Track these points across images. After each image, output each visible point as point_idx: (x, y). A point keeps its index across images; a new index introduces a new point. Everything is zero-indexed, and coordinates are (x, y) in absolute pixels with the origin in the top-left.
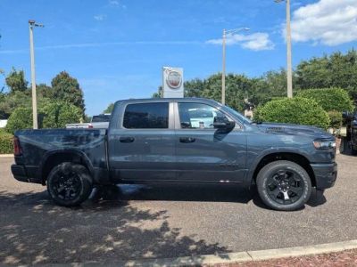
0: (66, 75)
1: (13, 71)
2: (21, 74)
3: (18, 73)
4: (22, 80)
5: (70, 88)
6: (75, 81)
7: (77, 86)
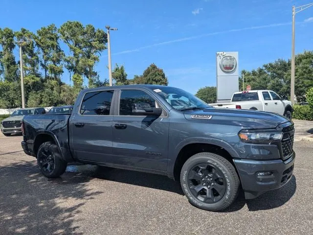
0: (154, 67)
1: (116, 67)
2: (122, 68)
3: (120, 68)
4: (122, 74)
5: (157, 78)
6: (161, 71)
7: (163, 76)
